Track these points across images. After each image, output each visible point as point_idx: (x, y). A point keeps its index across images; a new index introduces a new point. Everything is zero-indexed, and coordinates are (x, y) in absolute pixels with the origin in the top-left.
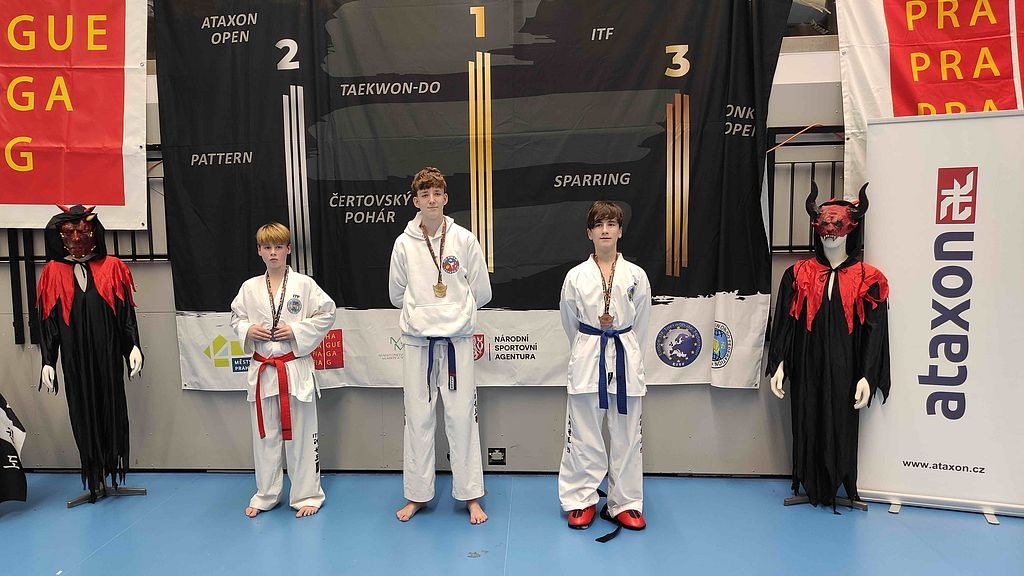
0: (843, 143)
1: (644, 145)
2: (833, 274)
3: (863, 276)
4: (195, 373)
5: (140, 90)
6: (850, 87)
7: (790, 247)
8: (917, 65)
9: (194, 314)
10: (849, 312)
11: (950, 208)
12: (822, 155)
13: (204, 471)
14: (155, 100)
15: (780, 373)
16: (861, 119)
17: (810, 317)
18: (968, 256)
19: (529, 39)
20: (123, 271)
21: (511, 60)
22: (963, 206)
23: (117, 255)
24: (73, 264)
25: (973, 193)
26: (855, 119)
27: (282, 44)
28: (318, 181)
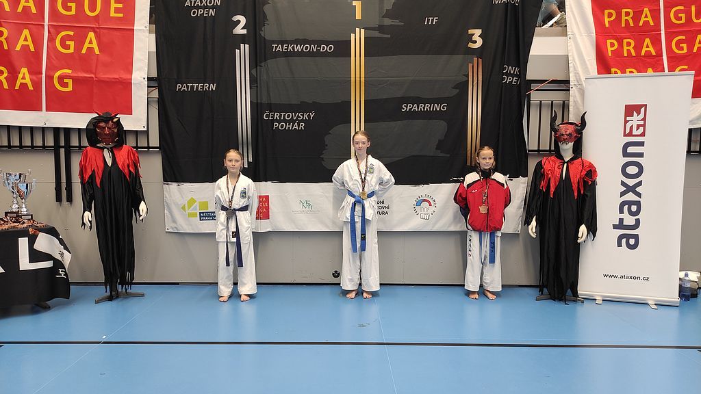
0: (569, 90)
1: (455, 87)
2: (565, 165)
3: (583, 166)
4: (174, 221)
5: (144, 43)
6: (573, 58)
7: (539, 150)
8: (611, 47)
9: (176, 184)
10: (575, 186)
11: (631, 128)
12: (557, 97)
13: (178, 284)
14: (154, 49)
15: (534, 223)
16: (579, 76)
17: (552, 189)
18: (641, 155)
19: (387, 22)
20: (134, 155)
21: (376, 34)
22: (638, 126)
24: (102, 149)
25: (644, 119)
26: (576, 76)
27: (236, 18)
28: (257, 103)
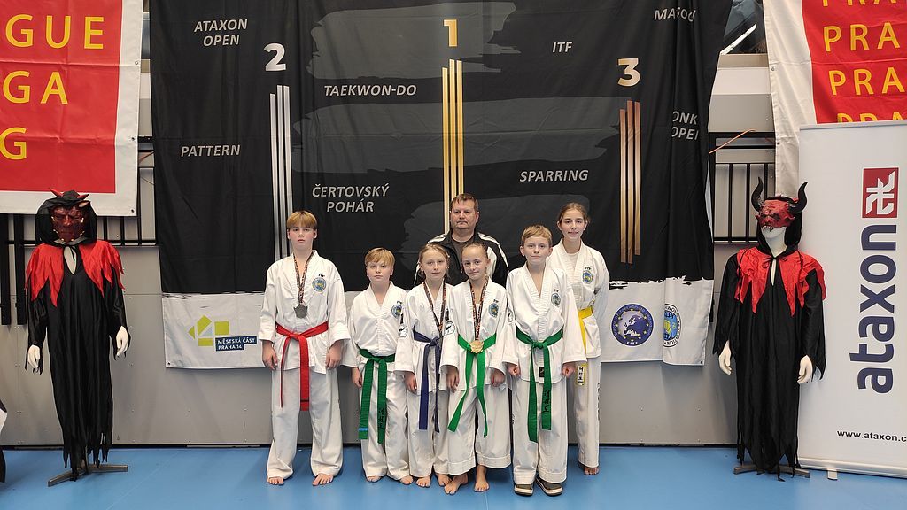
0: (774, 147)
1: (600, 145)
2: (774, 262)
3: (802, 264)
4: (178, 352)
5: (134, 86)
6: (779, 98)
7: (730, 238)
8: (835, 81)
9: (180, 296)
10: (791, 296)
11: (875, 204)
12: (756, 157)
13: (184, 446)
14: (149, 96)
15: (727, 351)
16: (789, 126)
17: (755, 300)
18: (892, 246)
19: (496, 49)
20: (112, 254)
21: (480, 68)
22: (886, 202)
23: (106, 239)
24: (62, 247)
25: (895, 191)
26: (784, 126)
27: (270, 48)
28: (302, 173)
